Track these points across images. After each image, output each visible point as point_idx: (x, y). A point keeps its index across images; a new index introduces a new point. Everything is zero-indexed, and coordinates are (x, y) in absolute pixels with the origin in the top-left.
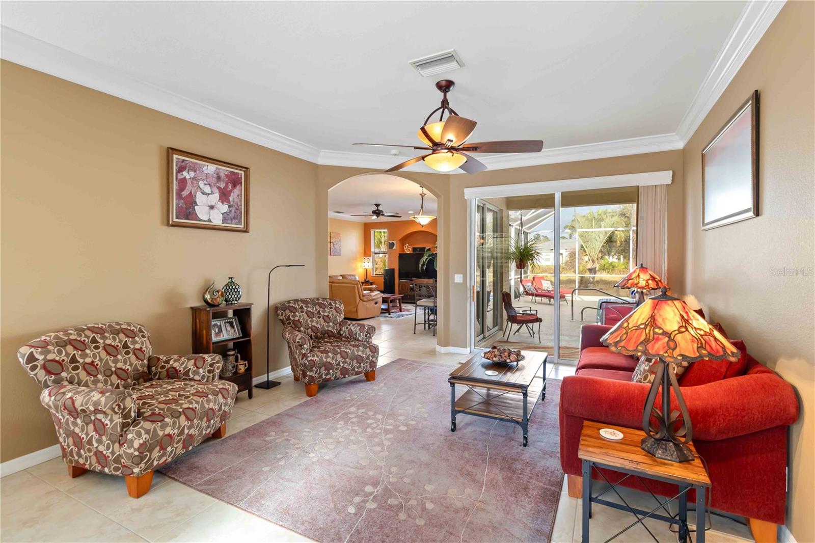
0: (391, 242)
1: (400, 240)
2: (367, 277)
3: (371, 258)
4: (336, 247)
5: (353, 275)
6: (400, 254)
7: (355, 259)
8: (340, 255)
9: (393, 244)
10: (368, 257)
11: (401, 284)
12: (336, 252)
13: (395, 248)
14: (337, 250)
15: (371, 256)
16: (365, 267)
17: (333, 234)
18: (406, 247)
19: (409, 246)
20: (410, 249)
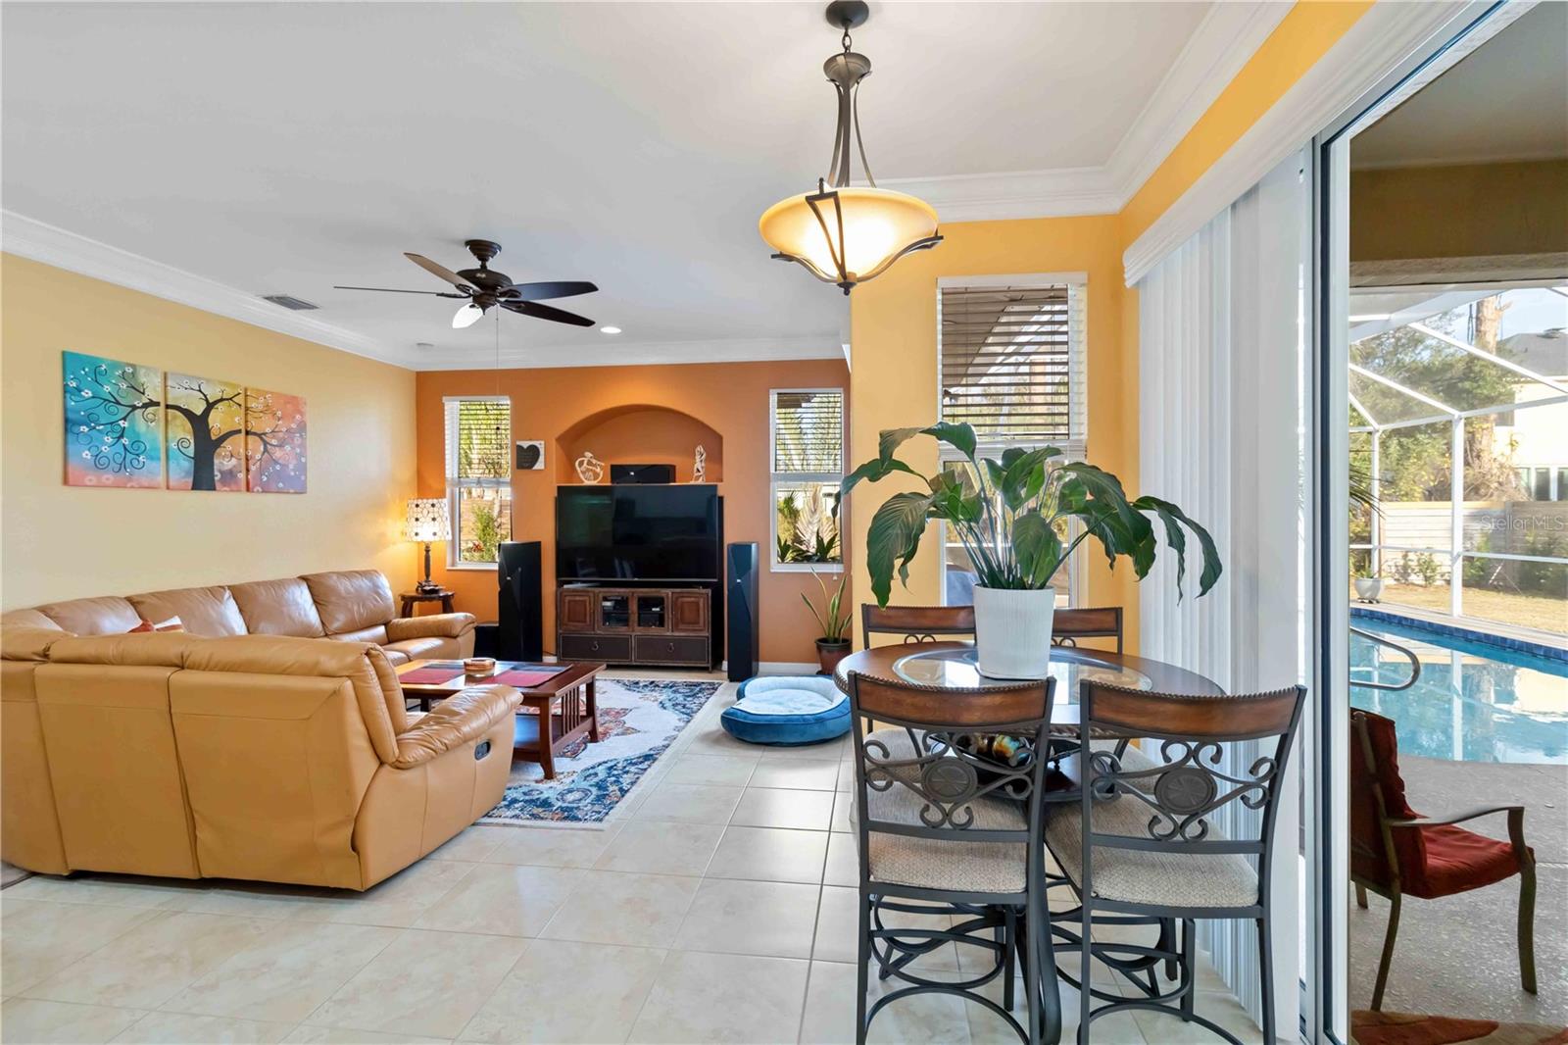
0: (525, 444)
1: (558, 440)
2: (428, 575)
3: (446, 501)
4: (278, 453)
5: (364, 574)
6: (559, 488)
7: (378, 506)
8: (302, 491)
9: (533, 452)
10: (431, 501)
11: (567, 599)
12: (280, 476)
13: (543, 467)
14: (284, 466)
15: (445, 497)
16: (419, 539)
17: (262, 400)
18: (585, 464)
19: (594, 461)
20: (598, 470)
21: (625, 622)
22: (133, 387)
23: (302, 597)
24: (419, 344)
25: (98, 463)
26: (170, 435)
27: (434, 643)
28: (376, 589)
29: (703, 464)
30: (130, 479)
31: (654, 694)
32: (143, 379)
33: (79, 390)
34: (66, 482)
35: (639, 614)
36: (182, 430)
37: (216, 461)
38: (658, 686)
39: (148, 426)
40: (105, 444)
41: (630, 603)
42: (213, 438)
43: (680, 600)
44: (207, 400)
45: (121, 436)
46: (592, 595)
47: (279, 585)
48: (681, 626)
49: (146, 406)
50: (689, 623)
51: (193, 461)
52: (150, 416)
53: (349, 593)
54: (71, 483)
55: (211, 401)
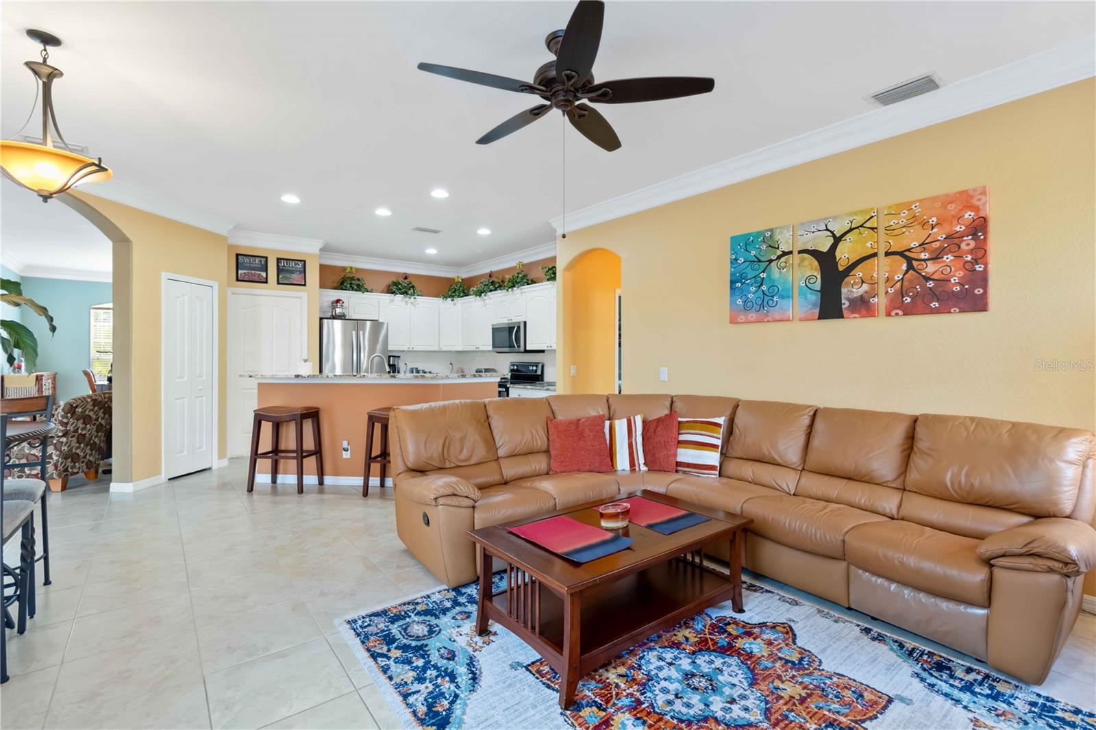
4: (930, 269)
8: (984, 308)
12: (933, 294)
14: (944, 281)
17: (904, 214)
22: (770, 246)
25: (746, 307)
26: (799, 276)
30: (767, 315)
32: (778, 237)
33: (737, 259)
34: (732, 322)
36: (811, 269)
37: (844, 290)
39: (781, 272)
40: (750, 292)
42: (841, 269)
44: (834, 236)
45: (762, 285)
49: (779, 257)
51: (819, 294)
52: (783, 264)
55: (839, 235)
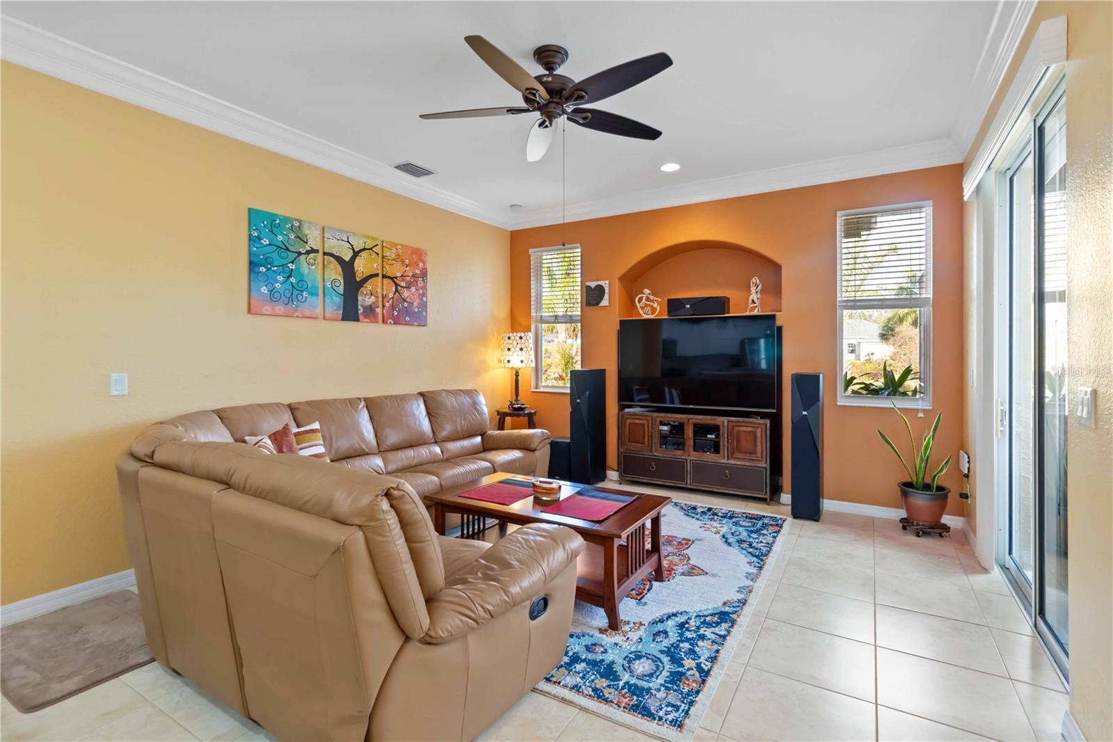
0: (593, 284)
1: (621, 279)
2: (517, 395)
3: (531, 335)
4: (406, 293)
5: (471, 393)
6: (622, 322)
7: (481, 338)
8: (424, 325)
9: (600, 291)
10: (519, 334)
11: (628, 421)
12: (407, 311)
13: (607, 304)
14: (411, 304)
15: (530, 331)
16: (510, 365)
17: (394, 250)
18: (644, 301)
19: (652, 297)
20: (656, 305)
21: (680, 445)
22: (299, 238)
23: (420, 409)
24: (511, 206)
25: (273, 297)
26: (326, 277)
27: (516, 454)
28: (475, 405)
29: (759, 296)
30: (296, 309)
31: (715, 524)
32: (306, 232)
33: (259, 238)
34: (249, 311)
35: (694, 440)
36: (335, 273)
37: (360, 298)
38: (715, 514)
39: (310, 269)
40: (277, 281)
41: (686, 428)
42: (358, 279)
43: (736, 429)
44: (353, 249)
45: (290, 276)
46: (650, 419)
47: (401, 399)
48: (737, 455)
49: (308, 252)
50: (746, 453)
51: (342, 297)
52: (312, 261)
53: (453, 407)
54: (252, 312)
55: (356, 250)
